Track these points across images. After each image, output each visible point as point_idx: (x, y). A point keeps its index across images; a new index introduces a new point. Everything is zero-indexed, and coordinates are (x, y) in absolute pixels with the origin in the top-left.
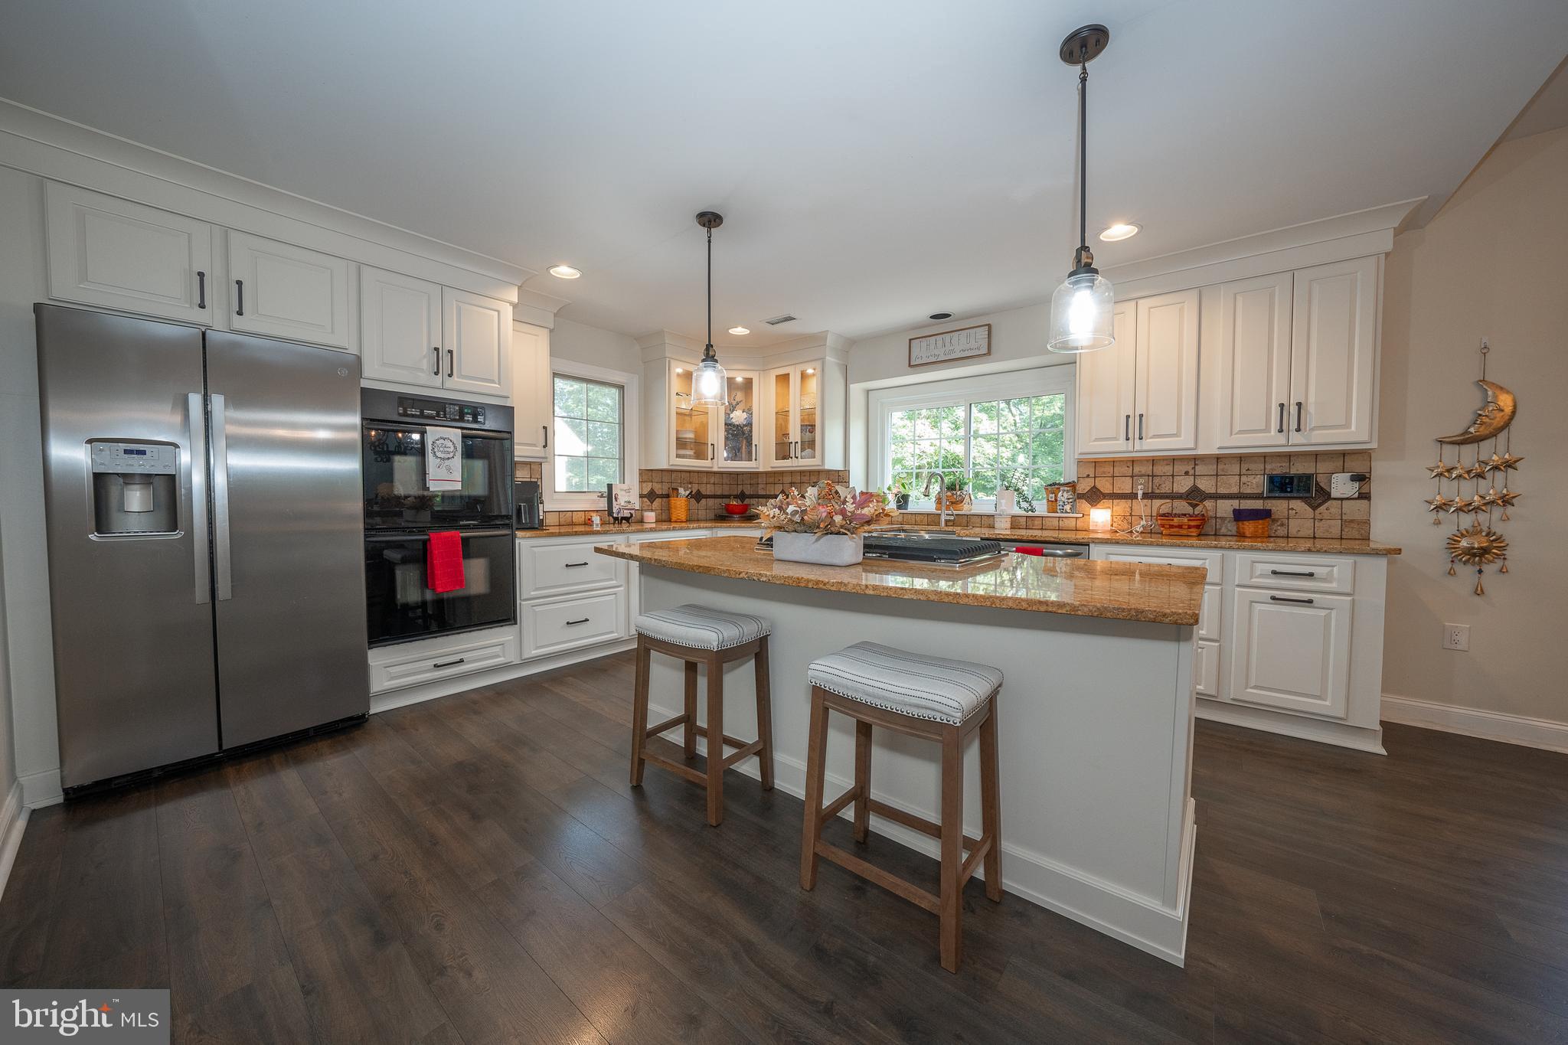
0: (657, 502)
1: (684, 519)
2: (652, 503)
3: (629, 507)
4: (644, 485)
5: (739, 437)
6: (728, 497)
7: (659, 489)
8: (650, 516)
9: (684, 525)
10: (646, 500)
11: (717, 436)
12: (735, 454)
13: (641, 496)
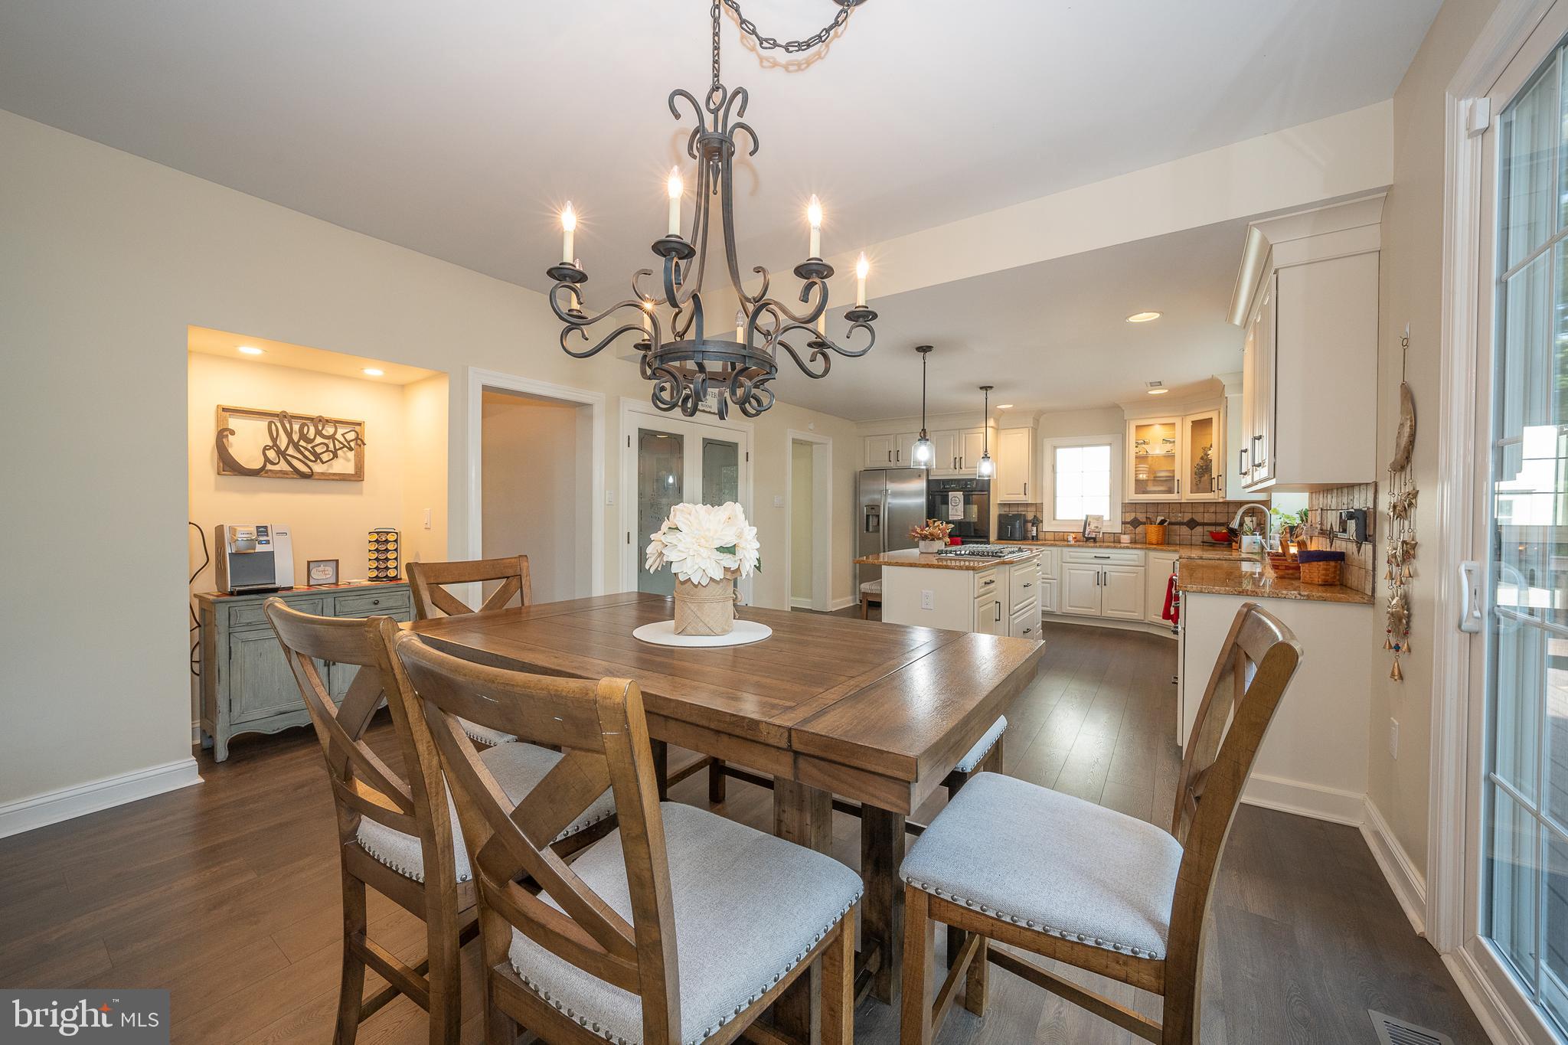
0: (1140, 529)
1: (1154, 542)
2: (1135, 528)
3: (1097, 530)
4: (1127, 514)
5: (1203, 472)
6: (1216, 524)
7: (1142, 517)
8: (1126, 539)
9: (1155, 546)
10: (1129, 526)
11: (1184, 471)
12: (1196, 487)
13: (1123, 523)
